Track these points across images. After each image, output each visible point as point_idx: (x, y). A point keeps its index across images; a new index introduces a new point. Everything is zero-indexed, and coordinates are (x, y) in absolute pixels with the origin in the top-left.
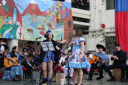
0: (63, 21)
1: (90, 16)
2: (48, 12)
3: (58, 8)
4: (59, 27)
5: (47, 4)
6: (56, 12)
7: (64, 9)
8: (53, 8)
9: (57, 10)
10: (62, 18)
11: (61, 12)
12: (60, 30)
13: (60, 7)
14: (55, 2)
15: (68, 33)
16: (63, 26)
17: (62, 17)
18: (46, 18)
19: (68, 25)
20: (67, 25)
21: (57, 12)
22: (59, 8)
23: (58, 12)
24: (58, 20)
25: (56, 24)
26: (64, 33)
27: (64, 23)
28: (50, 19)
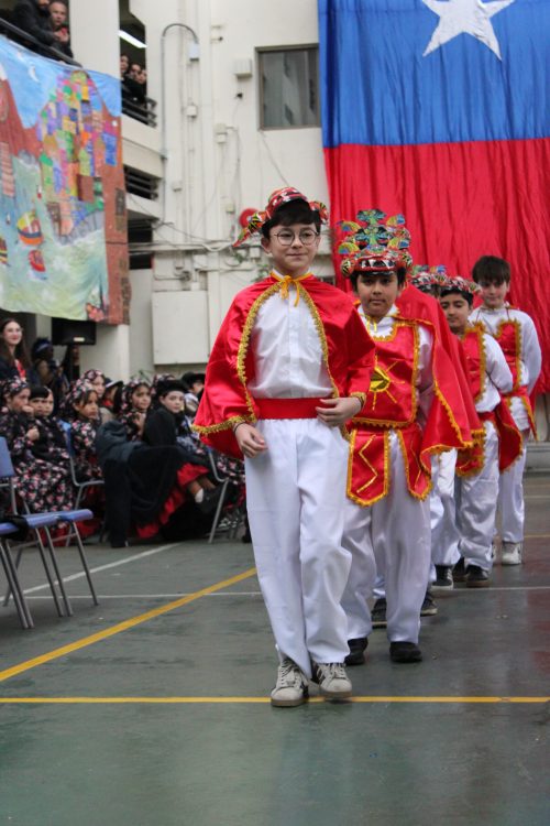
0: (99, 187)
1: (163, 159)
2: (44, 131)
3: (74, 111)
4: (86, 227)
5: (35, 79)
6: (71, 135)
7: (97, 113)
8: (58, 105)
9: (73, 123)
10: (94, 169)
11: (90, 136)
12: (93, 242)
13: (84, 102)
14: (61, 73)
15: (118, 262)
16: (100, 217)
17: (93, 163)
18: (41, 168)
19: (117, 214)
20: (114, 212)
21: (74, 132)
22: (77, 106)
23: (77, 129)
24: (79, 178)
25: (74, 208)
26: (105, 260)
27: (101, 200)
28: (53, 179)
